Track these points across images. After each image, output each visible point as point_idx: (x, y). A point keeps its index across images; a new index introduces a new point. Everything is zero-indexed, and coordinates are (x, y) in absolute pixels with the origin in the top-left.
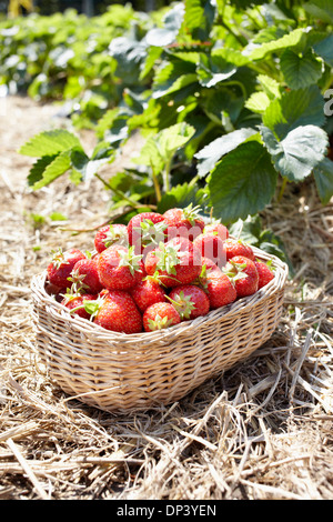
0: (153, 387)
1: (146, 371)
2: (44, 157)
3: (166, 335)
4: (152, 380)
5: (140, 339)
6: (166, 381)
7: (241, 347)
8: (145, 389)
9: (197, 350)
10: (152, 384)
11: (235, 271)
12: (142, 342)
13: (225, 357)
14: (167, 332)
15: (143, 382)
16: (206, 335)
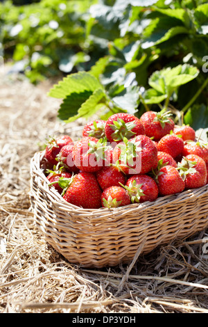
0: (102, 252)
1: (96, 239)
2: (72, 94)
3: (114, 213)
4: (101, 246)
5: (91, 214)
6: (114, 249)
7: (186, 228)
8: (95, 253)
9: (143, 228)
10: (101, 249)
11: (187, 166)
12: (93, 216)
13: (170, 235)
14: (116, 211)
15: (94, 247)
16: (152, 217)
